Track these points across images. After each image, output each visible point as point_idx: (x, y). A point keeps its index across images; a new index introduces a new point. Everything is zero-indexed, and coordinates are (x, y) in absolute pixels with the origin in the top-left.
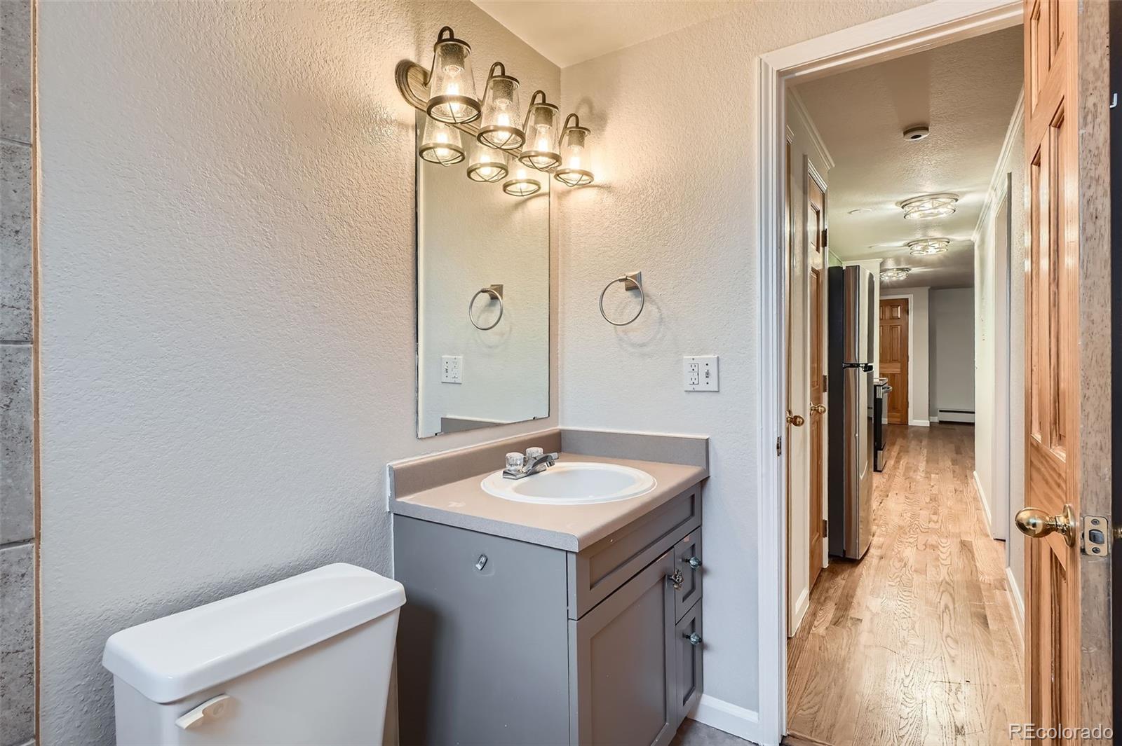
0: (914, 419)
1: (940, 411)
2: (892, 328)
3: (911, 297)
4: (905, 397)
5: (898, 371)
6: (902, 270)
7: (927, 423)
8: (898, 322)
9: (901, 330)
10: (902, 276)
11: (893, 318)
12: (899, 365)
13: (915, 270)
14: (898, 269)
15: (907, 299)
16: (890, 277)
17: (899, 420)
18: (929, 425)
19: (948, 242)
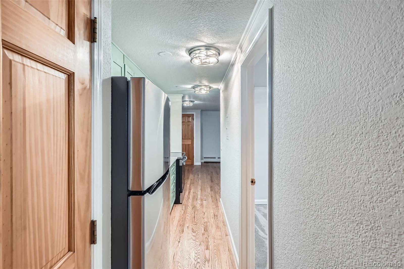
0: (196, 162)
1: (204, 158)
2: (188, 125)
3: (194, 113)
4: (193, 153)
5: (190, 143)
6: (191, 101)
7: (200, 164)
8: (190, 123)
9: (191, 127)
10: (191, 104)
11: (189, 122)
12: (190, 141)
13: (196, 102)
14: (190, 101)
15: (193, 114)
16: (187, 104)
17: (191, 163)
18: (201, 165)
19: (210, 88)
